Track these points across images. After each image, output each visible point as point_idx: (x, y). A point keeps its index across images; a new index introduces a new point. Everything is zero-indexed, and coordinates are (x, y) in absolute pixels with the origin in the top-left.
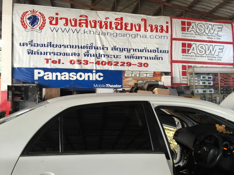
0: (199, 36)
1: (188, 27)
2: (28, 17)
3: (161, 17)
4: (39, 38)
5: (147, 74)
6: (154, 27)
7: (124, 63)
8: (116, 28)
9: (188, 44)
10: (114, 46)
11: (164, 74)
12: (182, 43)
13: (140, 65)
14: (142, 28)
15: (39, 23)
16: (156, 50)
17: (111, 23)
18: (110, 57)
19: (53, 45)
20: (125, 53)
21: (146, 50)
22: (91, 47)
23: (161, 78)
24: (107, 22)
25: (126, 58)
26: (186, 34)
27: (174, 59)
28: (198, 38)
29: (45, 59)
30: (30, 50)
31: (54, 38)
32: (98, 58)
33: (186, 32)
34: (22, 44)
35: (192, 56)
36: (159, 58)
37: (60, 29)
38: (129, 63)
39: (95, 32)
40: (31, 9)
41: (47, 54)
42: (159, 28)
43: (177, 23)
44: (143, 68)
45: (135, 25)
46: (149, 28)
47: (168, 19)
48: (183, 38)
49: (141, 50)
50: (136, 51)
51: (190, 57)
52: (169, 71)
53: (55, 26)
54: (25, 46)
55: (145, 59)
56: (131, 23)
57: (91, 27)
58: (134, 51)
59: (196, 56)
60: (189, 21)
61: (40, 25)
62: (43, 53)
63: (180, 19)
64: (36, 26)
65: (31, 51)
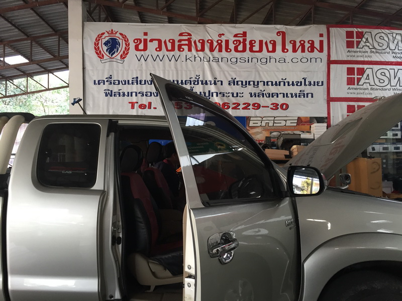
0: (377, 54)
1: (358, 40)
2: (104, 41)
3: (311, 27)
4: (120, 72)
5: (286, 121)
6: (298, 44)
7: (249, 105)
8: (236, 50)
9: (358, 69)
10: (232, 79)
11: (315, 121)
12: (348, 68)
13: (276, 107)
14: (279, 47)
15: (120, 49)
16: (301, 82)
17: (227, 42)
18: (226, 96)
19: (140, 81)
20: (250, 89)
21: (284, 82)
22: (196, 82)
23: (310, 127)
24: (222, 41)
25: (251, 96)
26: (355, 52)
27: (332, 95)
28: (376, 58)
29: (129, 103)
30: (109, 90)
31: (141, 70)
32: (208, 98)
33: (355, 49)
34: (97, 82)
35: (365, 89)
36: (307, 94)
37: (150, 56)
38: (256, 105)
39: (202, 58)
40: (109, 29)
41: (131, 96)
42: (307, 45)
43: (339, 35)
44: (279, 112)
45: (266, 43)
46: (289, 47)
47: (323, 29)
48: (349, 59)
49: (276, 82)
50: (267, 84)
51: (362, 91)
52: (325, 115)
53: (142, 53)
54: (102, 84)
55: (284, 97)
56: (260, 41)
57: (197, 50)
58: (264, 85)
59: (372, 89)
60: (360, 30)
61: (122, 52)
62: (126, 94)
63: (344, 29)
64: (116, 54)
65: (110, 92)
